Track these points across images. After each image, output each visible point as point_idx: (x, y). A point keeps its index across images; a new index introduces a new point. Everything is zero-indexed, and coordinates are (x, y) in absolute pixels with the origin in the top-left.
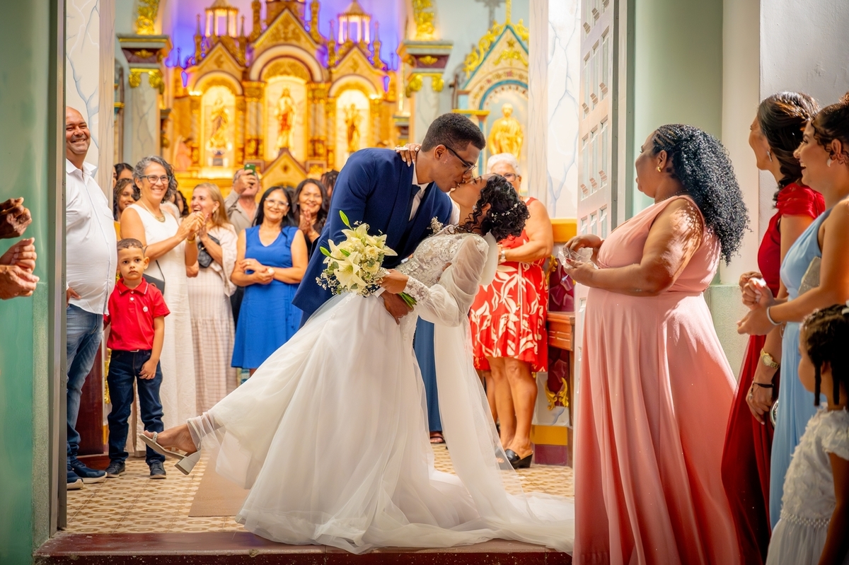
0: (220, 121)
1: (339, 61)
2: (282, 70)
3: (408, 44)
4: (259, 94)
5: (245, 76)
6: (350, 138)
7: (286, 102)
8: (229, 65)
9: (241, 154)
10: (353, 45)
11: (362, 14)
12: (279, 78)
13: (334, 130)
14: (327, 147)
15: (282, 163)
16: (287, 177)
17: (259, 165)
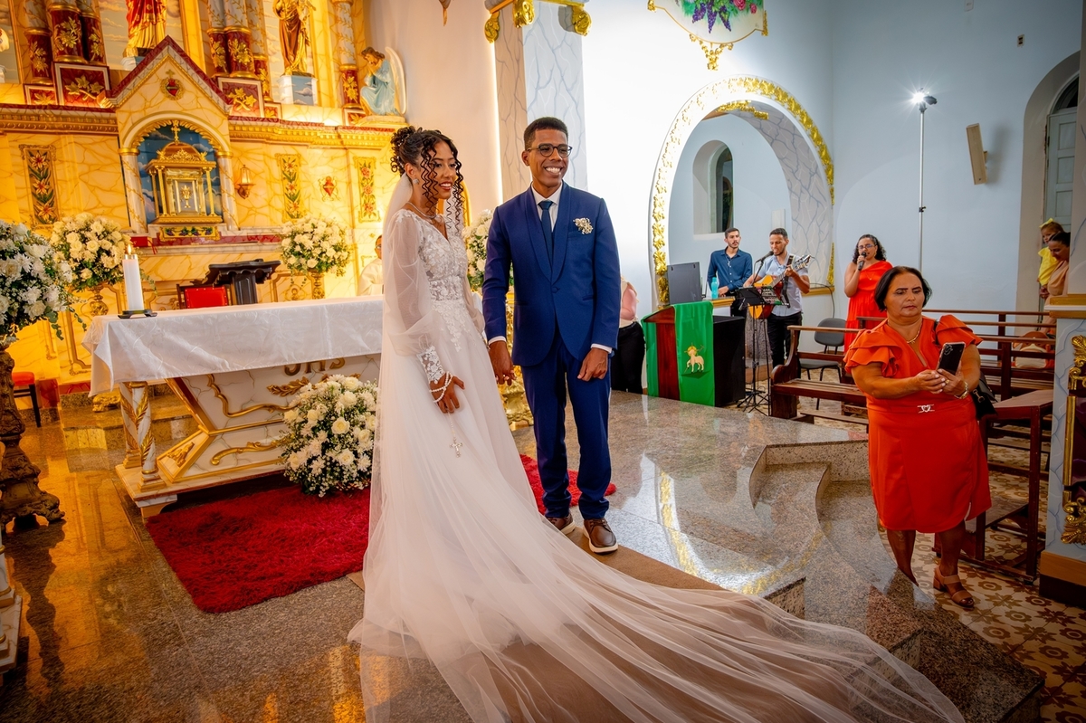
9: (40, 52)
13: (263, 24)
14: (254, 54)
15: (162, 74)
16: (179, 109)
17: (96, 78)
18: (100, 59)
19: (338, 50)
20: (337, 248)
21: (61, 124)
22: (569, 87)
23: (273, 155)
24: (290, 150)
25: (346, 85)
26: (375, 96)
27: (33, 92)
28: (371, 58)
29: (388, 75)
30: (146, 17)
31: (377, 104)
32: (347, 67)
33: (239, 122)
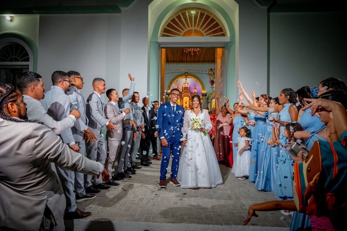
2: (186, 96)
3: (202, 93)
4: (183, 99)
5: (181, 97)
7: (186, 100)
10: (195, 93)
11: (196, 89)
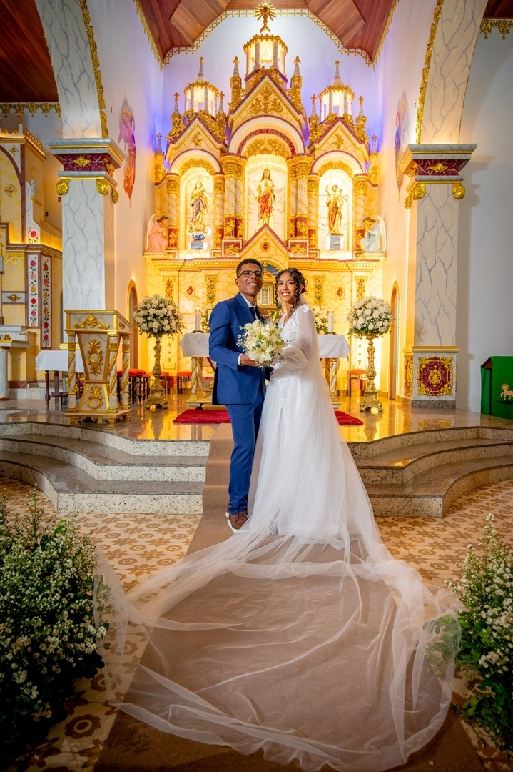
0: (199, 204)
1: (322, 137)
2: (262, 148)
4: (239, 170)
5: (224, 151)
6: (332, 221)
7: (266, 185)
8: (208, 142)
9: (220, 235)
12: (259, 156)
13: (317, 210)
14: (309, 227)
15: (262, 241)
16: (267, 256)
17: (238, 245)
18: (241, 236)
19: (355, 220)
20: (324, 321)
21: (220, 266)
22: (447, 229)
23: (311, 276)
24: (320, 274)
25: (357, 238)
26: (368, 243)
27: (214, 253)
28: (368, 222)
29: (376, 231)
30: (265, 214)
31: (368, 247)
32: (359, 229)
33: (295, 261)
